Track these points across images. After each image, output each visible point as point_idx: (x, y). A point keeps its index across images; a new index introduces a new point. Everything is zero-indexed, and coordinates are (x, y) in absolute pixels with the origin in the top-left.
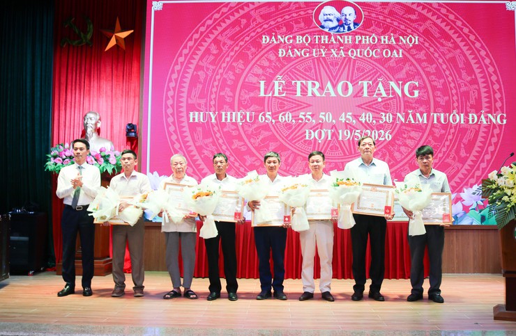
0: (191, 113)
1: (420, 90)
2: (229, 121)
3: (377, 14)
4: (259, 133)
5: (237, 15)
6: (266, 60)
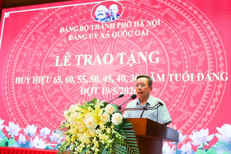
0: (17, 78)
1: (160, 57)
2: (36, 82)
3: (132, 8)
4: (53, 91)
6: (61, 43)
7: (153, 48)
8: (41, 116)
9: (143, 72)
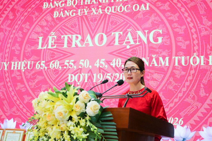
1: (164, 37)
2: (16, 68)
4: (35, 78)
6: (45, 21)
7: (155, 26)
8: (21, 109)
9: (143, 54)
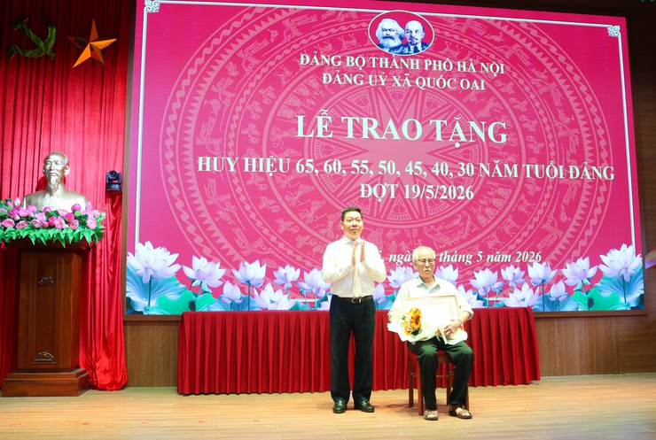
0: (201, 159)
1: (509, 133)
2: (254, 170)
3: (451, 33)
5: (265, 25)
6: (306, 88)
7: (494, 116)
8: (273, 243)
